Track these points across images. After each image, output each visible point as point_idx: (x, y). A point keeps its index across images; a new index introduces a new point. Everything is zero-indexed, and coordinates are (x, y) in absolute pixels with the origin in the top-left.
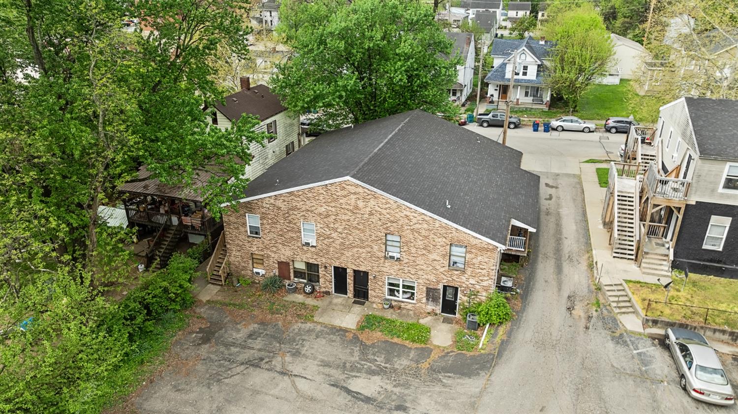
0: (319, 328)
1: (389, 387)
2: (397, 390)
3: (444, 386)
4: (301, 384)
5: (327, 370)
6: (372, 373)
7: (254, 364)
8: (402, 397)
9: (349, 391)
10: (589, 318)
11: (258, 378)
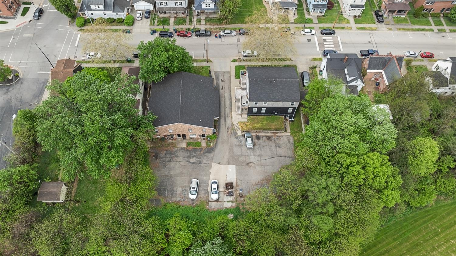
0: (179, 149)
1: (197, 159)
2: (199, 160)
3: (207, 156)
4: (181, 163)
5: (185, 159)
6: (193, 157)
7: (170, 161)
8: (200, 161)
9: (190, 162)
10: (231, 133)
11: (172, 164)
